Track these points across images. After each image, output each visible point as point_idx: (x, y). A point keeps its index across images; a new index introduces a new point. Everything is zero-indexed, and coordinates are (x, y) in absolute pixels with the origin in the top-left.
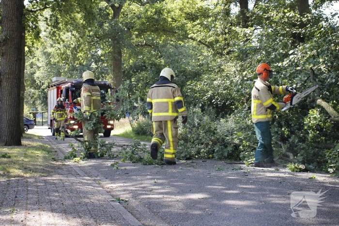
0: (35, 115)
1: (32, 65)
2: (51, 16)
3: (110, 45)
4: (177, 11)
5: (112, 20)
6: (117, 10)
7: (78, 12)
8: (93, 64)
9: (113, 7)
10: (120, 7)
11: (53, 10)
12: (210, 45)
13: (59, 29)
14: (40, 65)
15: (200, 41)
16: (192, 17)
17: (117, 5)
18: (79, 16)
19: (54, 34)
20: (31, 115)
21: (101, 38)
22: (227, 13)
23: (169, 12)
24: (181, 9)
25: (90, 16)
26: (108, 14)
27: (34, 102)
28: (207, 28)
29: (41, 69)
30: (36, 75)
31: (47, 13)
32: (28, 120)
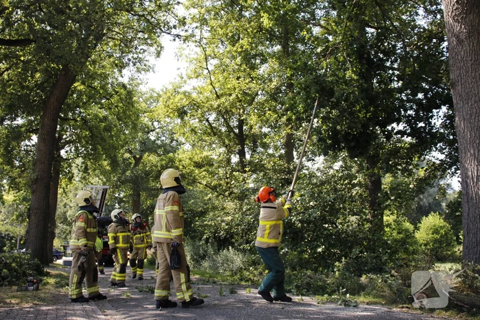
0: (65, 247)
1: (65, 206)
2: (83, 163)
3: (131, 189)
4: (187, 160)
5: (133, 168)
6: (138, 161)
7: (105, 160)
8: (117, 205)
9: (135, 157)
10: (141, 157)
11: (84, 158)
12: (214, 188)
13: (89, 174)
14: (72, 205)
15: (206, 185)
16: (198, 165)
17: (138, 156)
18: (105, 163)
19: (84, 178)
20: (62, 248)
21: (123, 183)
22: (229, 161)
23: (180, 161)
24: (190, 159)
25: (114, 163)
26: (131, 163)
27: (66, 237)
28: (212, 174)
29: (73, 208)
30: (68, 214)
31: (79, 161)
32: (57, 252)
